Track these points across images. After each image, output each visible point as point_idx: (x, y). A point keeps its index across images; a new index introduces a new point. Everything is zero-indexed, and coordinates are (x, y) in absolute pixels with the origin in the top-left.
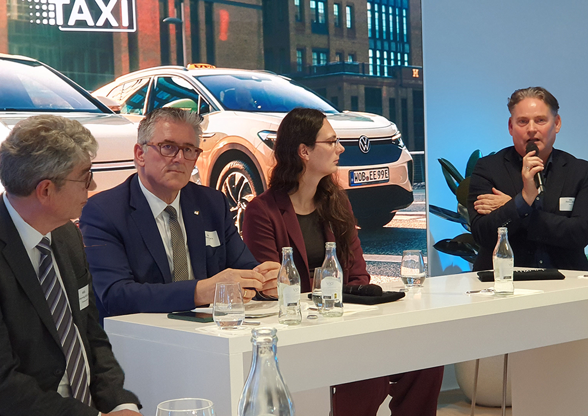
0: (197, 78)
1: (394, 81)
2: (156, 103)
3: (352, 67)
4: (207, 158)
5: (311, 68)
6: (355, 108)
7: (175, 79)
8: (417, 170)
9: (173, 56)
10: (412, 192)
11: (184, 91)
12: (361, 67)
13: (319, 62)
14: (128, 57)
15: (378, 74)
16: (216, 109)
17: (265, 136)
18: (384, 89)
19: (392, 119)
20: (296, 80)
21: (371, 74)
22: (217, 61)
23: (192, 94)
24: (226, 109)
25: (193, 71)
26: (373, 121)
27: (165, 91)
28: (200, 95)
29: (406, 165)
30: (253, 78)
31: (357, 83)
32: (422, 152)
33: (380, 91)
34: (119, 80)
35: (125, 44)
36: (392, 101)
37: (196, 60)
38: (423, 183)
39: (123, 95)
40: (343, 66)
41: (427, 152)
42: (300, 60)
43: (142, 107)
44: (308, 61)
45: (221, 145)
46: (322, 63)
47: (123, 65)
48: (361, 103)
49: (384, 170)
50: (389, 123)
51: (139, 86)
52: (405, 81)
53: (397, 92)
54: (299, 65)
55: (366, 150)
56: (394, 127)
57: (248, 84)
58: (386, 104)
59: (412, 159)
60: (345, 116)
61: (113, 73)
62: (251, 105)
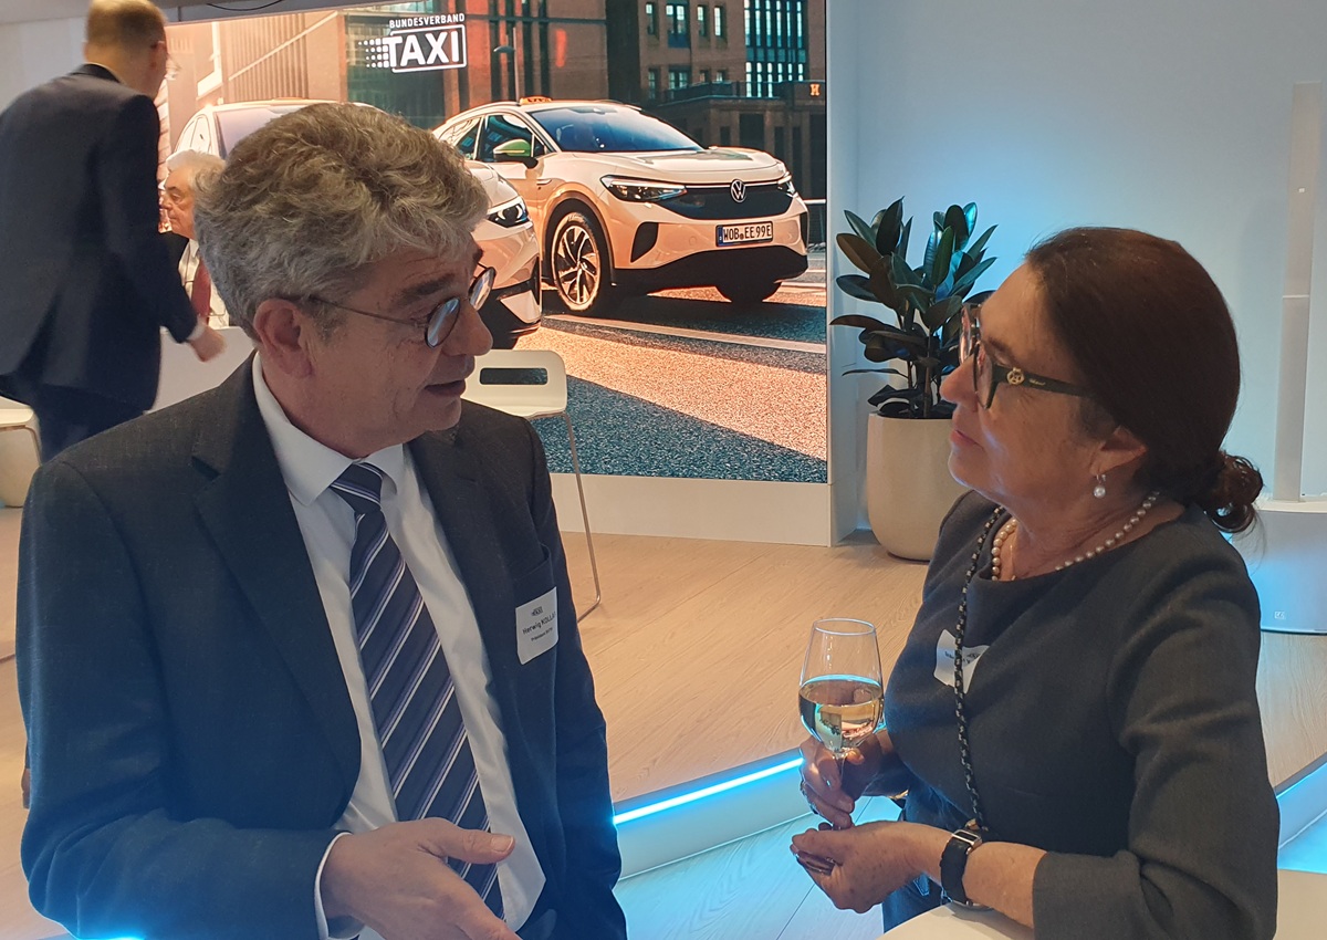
0: (530, 114)
1: (782, 103)
2: (487, 146)
3: (723, 88)
4: (542, 209)
5: (667, 92)
6: (725, 143)
7: (507, 118)
8: (813, 226)
9: (505, 91)
10: (806, 257)
11: (517, 131)
12: (734, 87)
13: (677, 84)
14: (458, 97)
15: (759, 95)
16: (551, 150)
17: (609, 182)
18: (768, 113)
19: (778, 156)
20: (647, 110)
21: (749, 95)
22: (553, 91)
23: (524, 134)
24: (563, 150)
25: (525, 106)
26: (750, 159)
27: (496, 132)
28: (534, 135)
29: (798, 219)
30: (595, 110)
31: (730, 109)
32: (823, 201)
33: (761, 118)
34: (450, 122)
35: (455, 82)
36: (779, 131)
37: (529, 93)
38: (823, 244)
39: (454, 138)
40: (710, 87)
41: (830, 201)
42: (653, 84)
43: (473, 152)
44: (663, 84)
45: (558, 194)
46: (681, 85)
47: (454, 105)
48: (735, 135)
49: (765, 225)
50: (774, 161)
51: (469, 127)
52: (798, 102)
53: (786, 118)
54: (651, 89)
55: (740, 199)
56: (782, 166)
57: (588, 117)
58: (770, 137)
59: (806, 210)
60: (713, 153)
61: (444, 115)
62: (592, 144)
